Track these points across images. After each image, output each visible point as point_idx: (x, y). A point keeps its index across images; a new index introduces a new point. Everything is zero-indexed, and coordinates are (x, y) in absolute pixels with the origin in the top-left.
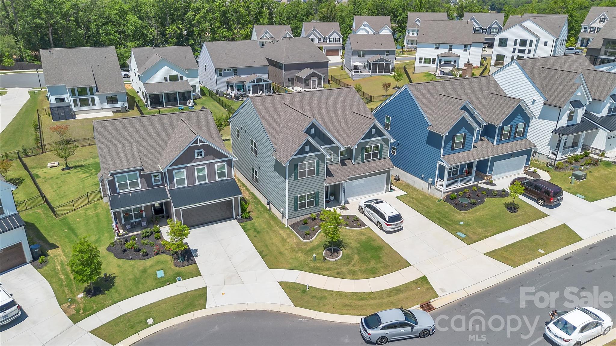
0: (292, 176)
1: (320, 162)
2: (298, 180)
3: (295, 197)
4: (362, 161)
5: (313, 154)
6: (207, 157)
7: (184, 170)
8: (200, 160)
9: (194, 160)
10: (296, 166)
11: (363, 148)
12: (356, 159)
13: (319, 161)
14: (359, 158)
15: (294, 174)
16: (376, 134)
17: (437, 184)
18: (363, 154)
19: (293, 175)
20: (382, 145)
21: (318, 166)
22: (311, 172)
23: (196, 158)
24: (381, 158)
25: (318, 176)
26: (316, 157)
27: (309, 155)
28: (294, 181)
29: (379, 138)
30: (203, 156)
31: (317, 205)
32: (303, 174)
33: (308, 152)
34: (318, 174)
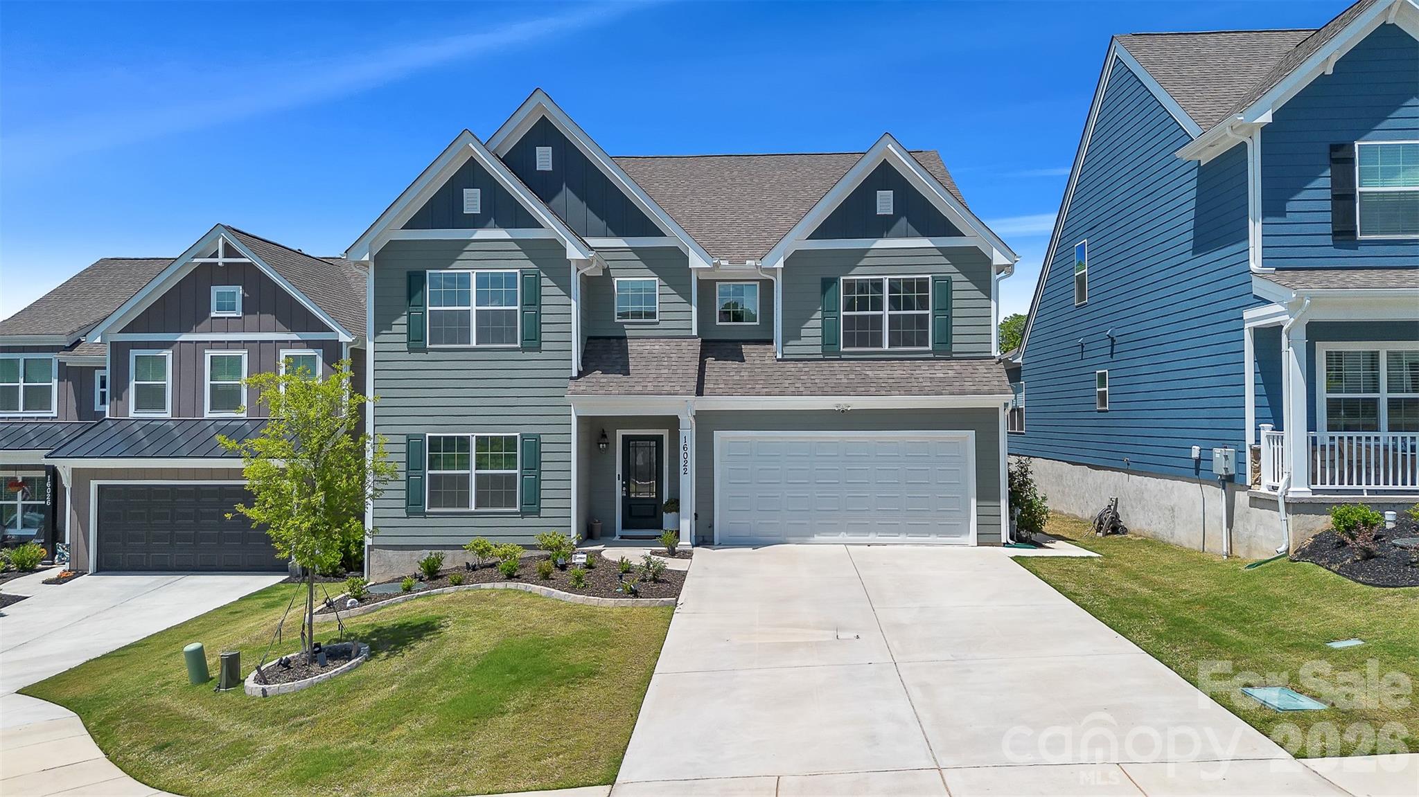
0: (395, 329)
1: (546, 281)
2: (426, 350)
3: (409, 438)
4: (829, 350)
5: (502, 234)
6: (252, 319)
7: (168, 354)
8: (226, 324)
9: (207, 322)
10: (415, 282)
11: (828, 284)
12: (792, 333)
13: (538, 278)
14: (813, 327)
15: (404, 319)
16: (904, 220)
17: (1257, 470)
18: (830, 310)
19: (401, 322)
20: (949, 281)
21: (533, 298)
22: (494, 327)
23: (213, 314)
24: (944, 350)
25: (535, 355)
26: (523, 255)
27: (480, 234)
28: (407, 356)
29: (925, 242)
30: (238, 313)
31: (532, 506)
32: (453, 328)
33: (476, 222)
34: (533, 341)
